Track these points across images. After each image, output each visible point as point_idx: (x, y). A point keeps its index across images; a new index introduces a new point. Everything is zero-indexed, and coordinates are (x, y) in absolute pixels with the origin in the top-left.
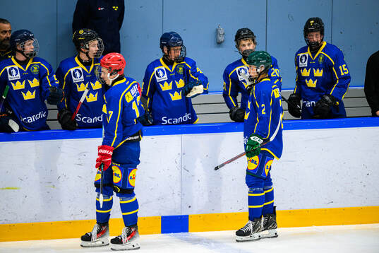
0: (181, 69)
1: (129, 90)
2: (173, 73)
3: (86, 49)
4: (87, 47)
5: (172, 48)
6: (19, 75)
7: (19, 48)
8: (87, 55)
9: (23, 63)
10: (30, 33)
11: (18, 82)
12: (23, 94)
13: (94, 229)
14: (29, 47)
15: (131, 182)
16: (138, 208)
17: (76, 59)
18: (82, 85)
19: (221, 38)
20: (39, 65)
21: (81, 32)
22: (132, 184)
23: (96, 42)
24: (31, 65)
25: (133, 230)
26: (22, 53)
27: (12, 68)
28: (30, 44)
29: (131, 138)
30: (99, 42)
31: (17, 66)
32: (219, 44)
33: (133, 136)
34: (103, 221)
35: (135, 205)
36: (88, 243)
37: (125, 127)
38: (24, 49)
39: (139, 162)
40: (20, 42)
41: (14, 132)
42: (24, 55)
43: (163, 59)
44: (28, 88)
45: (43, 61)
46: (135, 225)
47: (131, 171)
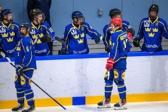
0: (83, 28)
1: (122, 35)
2: (79, 30)
3: (36, 18)
4: (37, 18)
5: (79, 19)
6: (5, 30)
7: (5, 17)
8: (37, 22)
9: (7, 25)
10: (10, 10)
11: (5, 34)
12: (7, 39)
13: (103, 100)
14: (10, 17)
15: (123, 78)
16: (126, 90)
17: (32, 23)
18: (35, 35)
19: (101, 13)
20: (15, 25)
21: (34, 10)
22: (123, 79)
23: (41, 15)
24: (11, 26)
25: (124, 100)
26: (6, 20)
27: (2, 27)
28: (10, 16)
29: (122, 58)
30: (43, 15)
31: (4, 26)
32: (100, 16)
33: (123, 56)
34: (108, 96)
35: (125, 89)
36: (101, 107)
37: (120, 52)
38: (7, 18)
39: (126, 69)
40: (5, 15)
41: (3, 57)
42: (7, 21)
43: (74, 24)
44: (9, 36)
45: (16, 24)
46: (125, 98)
47: (123, 73)
